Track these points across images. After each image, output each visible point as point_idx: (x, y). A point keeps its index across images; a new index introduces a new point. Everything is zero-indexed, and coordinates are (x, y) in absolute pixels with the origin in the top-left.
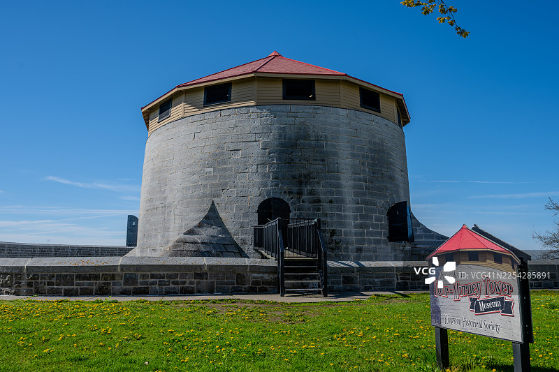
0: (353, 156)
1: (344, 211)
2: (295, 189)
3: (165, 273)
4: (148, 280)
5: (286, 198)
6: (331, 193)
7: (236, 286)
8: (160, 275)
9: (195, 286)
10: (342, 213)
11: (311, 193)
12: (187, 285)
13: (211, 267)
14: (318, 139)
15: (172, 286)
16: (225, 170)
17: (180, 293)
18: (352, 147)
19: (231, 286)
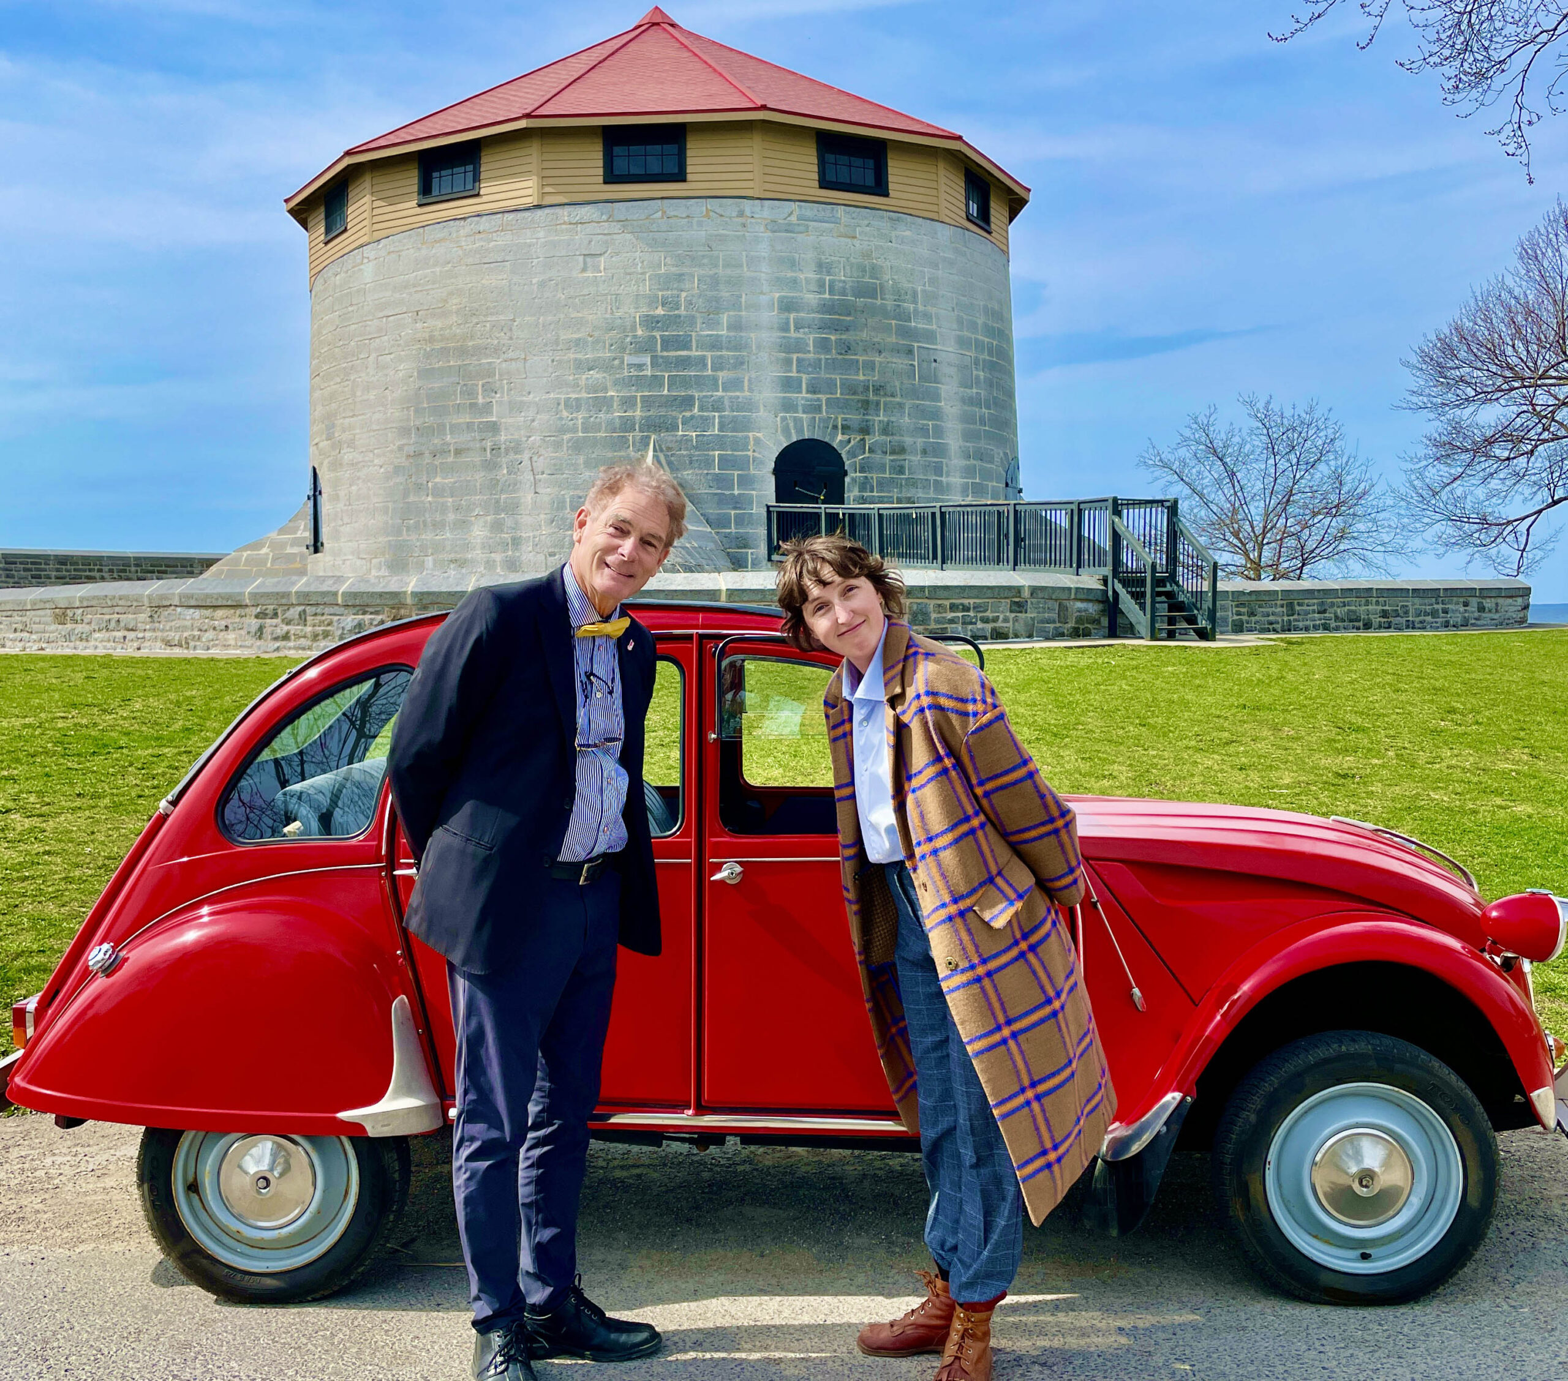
0: (962, 342)
1: (948, 475)
2: (855, 418)
3: (972, 601)
4: (944, 615)
5: (837, 440)
6: (924, 431)
7: (1058, 625)
8: (962, 604)
9: (1010, 625)
10: (944, 479)
11: (886, 430)
12: (999, 624)
13: (1035, 590)
14: (899, 294)
15: (980, 625)
16: (684, 363)
17: (992, 638)
18: (960, 321)
19: (1052, 626)
